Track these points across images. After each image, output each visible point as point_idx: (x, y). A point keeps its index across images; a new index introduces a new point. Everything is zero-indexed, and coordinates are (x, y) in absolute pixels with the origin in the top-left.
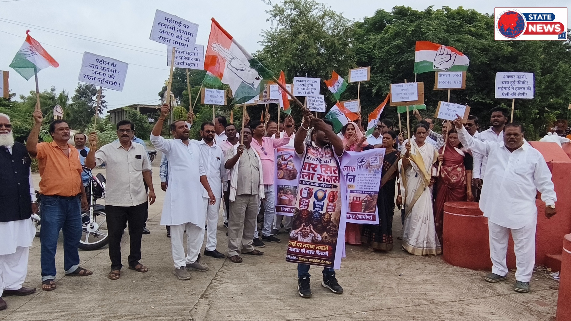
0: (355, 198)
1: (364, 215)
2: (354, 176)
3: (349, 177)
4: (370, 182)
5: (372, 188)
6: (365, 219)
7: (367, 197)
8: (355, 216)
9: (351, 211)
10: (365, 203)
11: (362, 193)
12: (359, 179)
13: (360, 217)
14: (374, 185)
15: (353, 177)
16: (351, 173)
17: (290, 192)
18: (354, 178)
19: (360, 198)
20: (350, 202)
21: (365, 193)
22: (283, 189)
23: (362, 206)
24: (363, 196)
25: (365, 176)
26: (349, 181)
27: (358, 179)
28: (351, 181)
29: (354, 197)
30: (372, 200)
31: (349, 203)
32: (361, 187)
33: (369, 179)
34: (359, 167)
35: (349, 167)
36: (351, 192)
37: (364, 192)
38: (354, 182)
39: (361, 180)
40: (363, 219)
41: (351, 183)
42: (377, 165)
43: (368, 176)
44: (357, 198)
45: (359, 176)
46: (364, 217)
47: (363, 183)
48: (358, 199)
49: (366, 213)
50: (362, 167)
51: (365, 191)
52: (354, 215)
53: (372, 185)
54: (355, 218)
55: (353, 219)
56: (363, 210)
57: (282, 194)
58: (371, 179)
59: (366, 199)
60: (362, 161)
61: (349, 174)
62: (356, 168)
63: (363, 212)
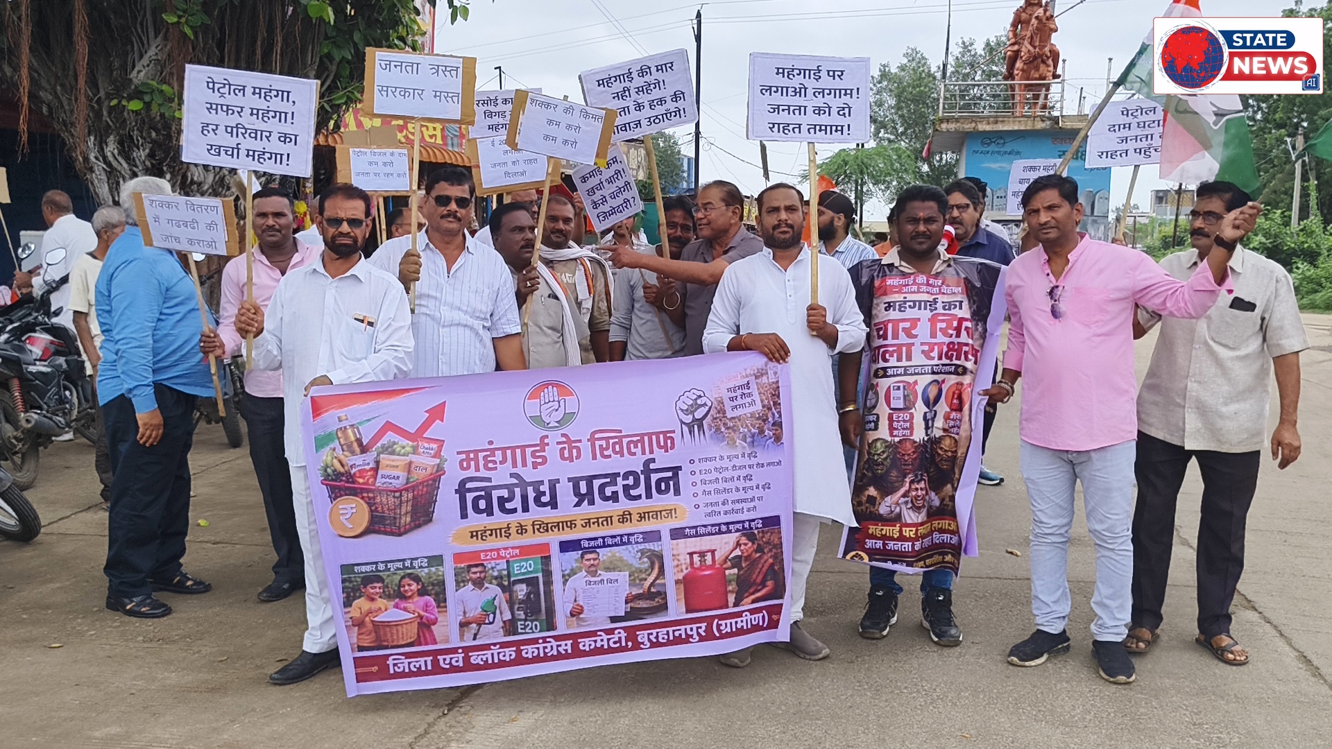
0: (696, 558)
1: (739, 614)
2: (676, 470)
3: (654, 477)
4: (741, 484)
5: (752, 505)
6: (748, 631)
7: (738, 544)
8: (709, 629)
9: (688, 611)
10: (735, 571)
11: (720, 532)
12: (697, 478)
13: (726, 626)
14: (757, 493)
15: (670, 474)
16: (663, 459)
17: (414, 587)
18: (676, 475)
19: (713, 552)
20: (680, 576)
21: (729, 531)
22: (380, 579)
23: (725, 581)
24: (724, 545)
25: (718, 464)
26: (659, 491)
27: (693, 479)
28: (668, 489)
29: (691, 554)
30: (756, 551)
31: (677, 582)
32: (710, 509)
33: (736, 474)
34: (686, 429)
35: (650, 435)
36: (677, 534)
37: (724, 528)
38: (677, 492)
39: (704, 482)
40: (741, 632)
41: (668, 500)
42: (752, 415)
43: (726, 463)
44: (702, 554)
45: (692, 468)
46: (741, 623)
47: (718, 491)
48: (709, 557)
49: (746, 605)
50: (701, 427)
51: (727, 524)
52: (704, 625)
53: (750, 494)
54: (709, 636)
55: (702, 639)
56: (731, 598)
57: (381, 603)
58: (743, 473)
59: (737, 552)
60: (695, 406)
61: (652, 466)
62: (677, 436)
63: (736, 605)
